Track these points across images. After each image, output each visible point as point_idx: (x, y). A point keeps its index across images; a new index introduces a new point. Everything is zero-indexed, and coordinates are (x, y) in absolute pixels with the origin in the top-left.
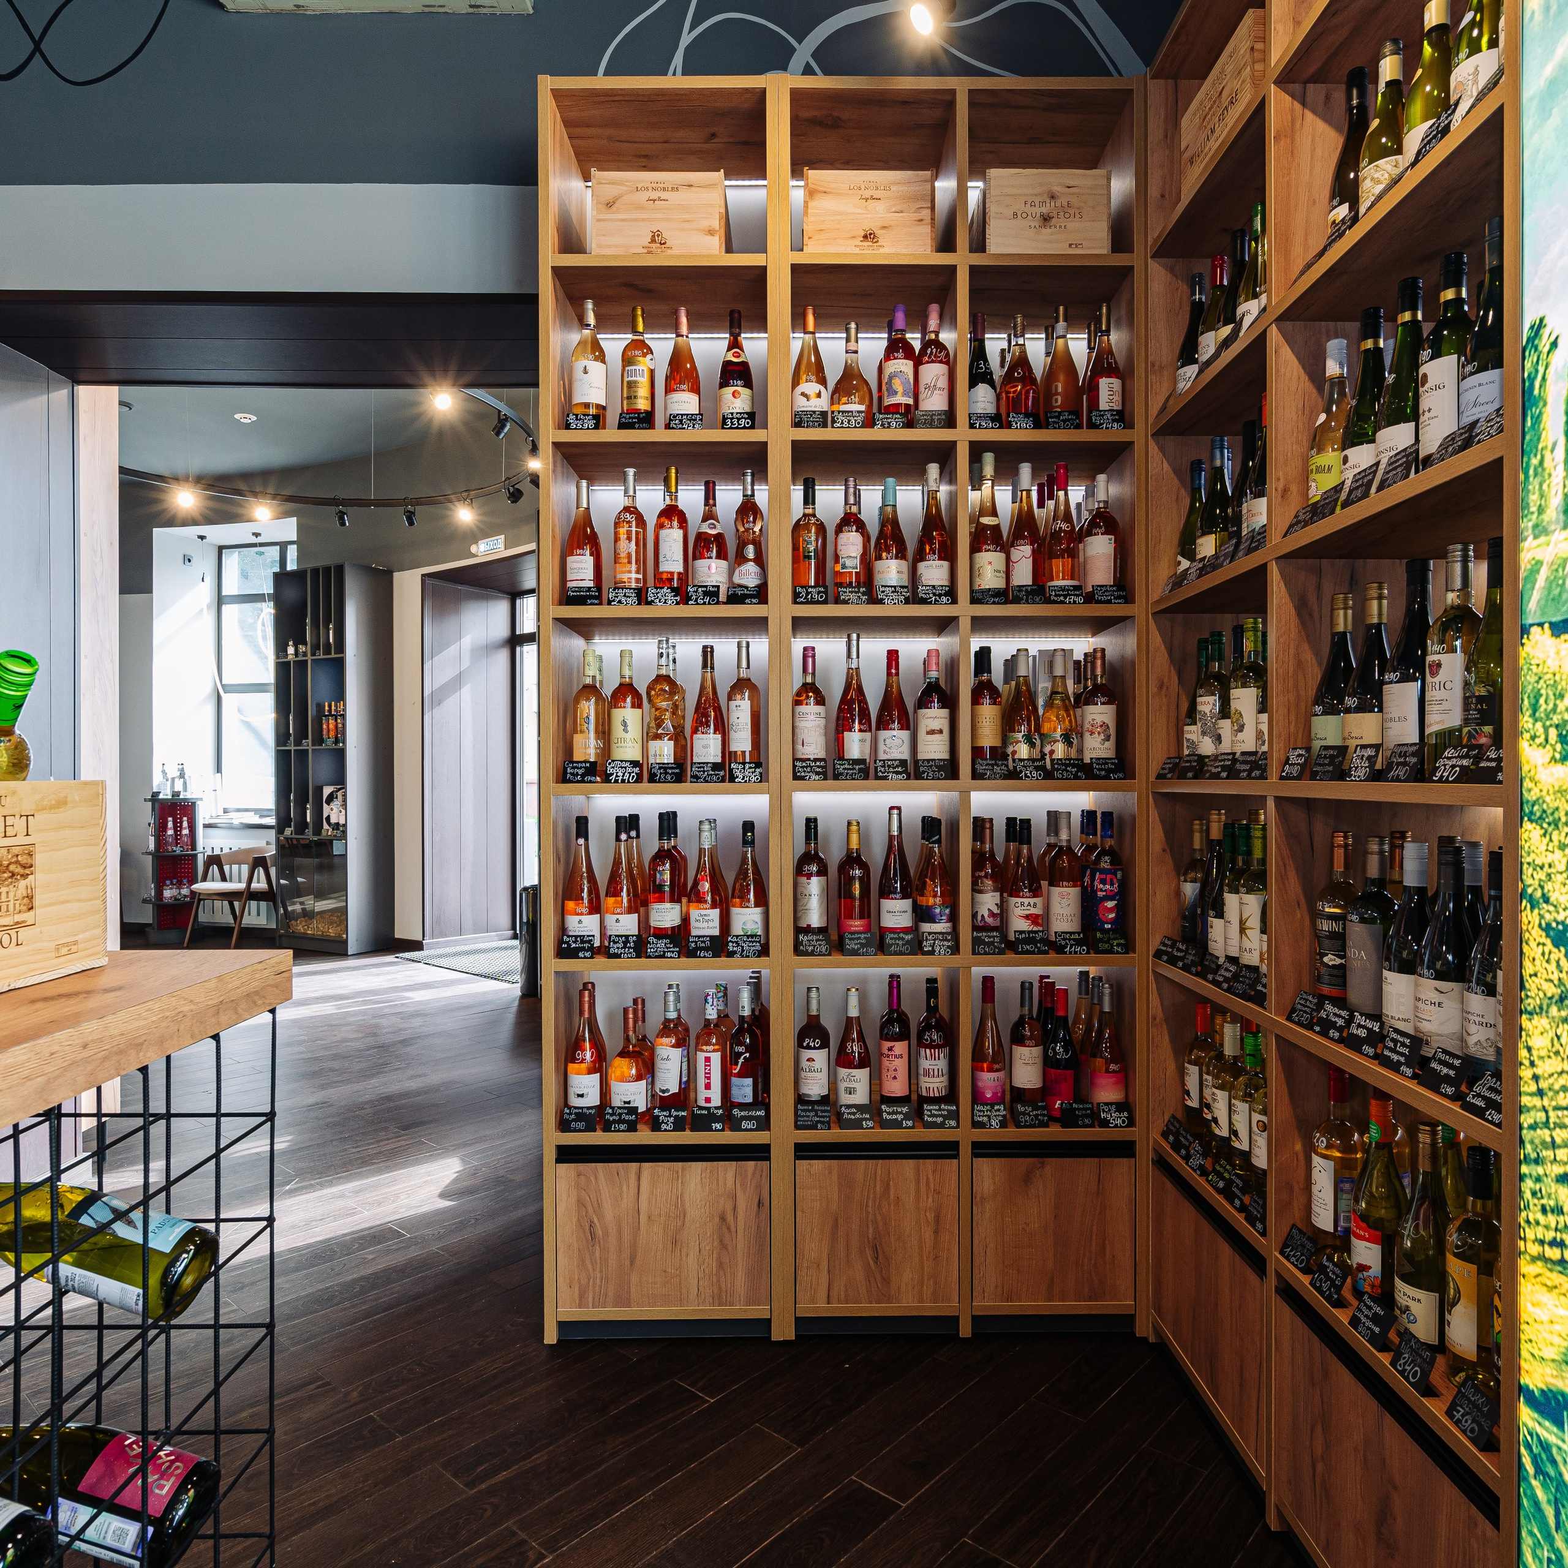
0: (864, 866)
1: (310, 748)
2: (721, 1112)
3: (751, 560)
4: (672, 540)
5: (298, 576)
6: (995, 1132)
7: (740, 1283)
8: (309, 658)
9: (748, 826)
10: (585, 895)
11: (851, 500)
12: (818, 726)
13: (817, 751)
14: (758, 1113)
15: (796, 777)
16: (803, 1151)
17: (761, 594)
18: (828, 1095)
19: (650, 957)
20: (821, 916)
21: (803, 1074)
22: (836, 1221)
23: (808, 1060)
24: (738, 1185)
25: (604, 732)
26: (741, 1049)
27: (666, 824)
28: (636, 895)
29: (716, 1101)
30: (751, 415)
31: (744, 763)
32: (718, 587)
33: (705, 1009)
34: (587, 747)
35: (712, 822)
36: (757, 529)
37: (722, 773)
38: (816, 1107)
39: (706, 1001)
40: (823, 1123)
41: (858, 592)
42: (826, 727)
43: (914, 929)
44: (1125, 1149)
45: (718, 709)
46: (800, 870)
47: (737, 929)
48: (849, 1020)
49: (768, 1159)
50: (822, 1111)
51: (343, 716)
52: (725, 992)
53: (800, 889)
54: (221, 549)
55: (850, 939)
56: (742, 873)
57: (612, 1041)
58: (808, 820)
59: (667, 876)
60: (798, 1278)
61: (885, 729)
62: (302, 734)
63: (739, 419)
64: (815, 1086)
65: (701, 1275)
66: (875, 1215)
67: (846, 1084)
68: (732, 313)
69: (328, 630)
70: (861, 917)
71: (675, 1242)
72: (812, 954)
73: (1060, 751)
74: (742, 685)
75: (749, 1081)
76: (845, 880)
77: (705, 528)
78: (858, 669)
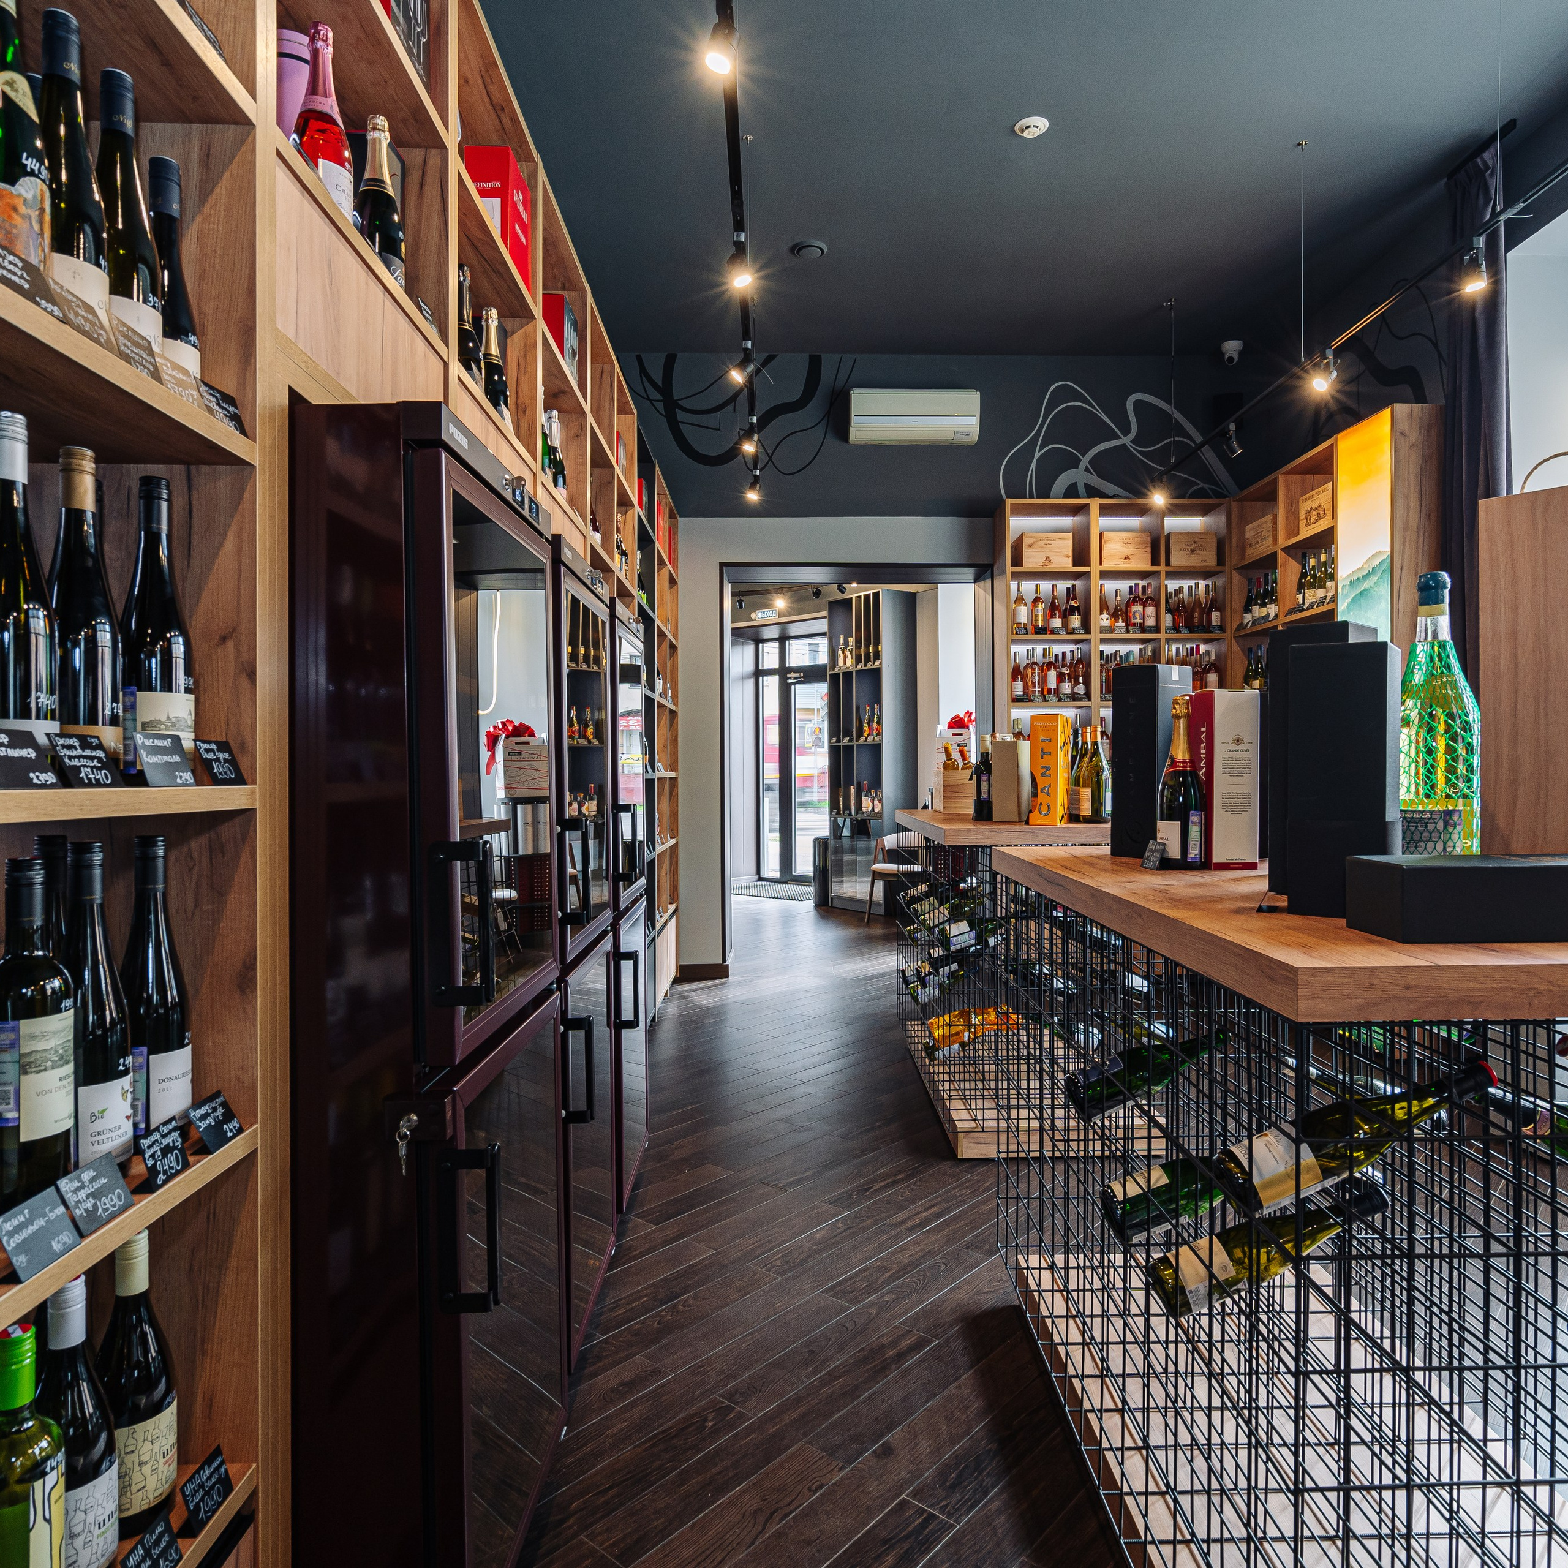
4: (1052, 675)
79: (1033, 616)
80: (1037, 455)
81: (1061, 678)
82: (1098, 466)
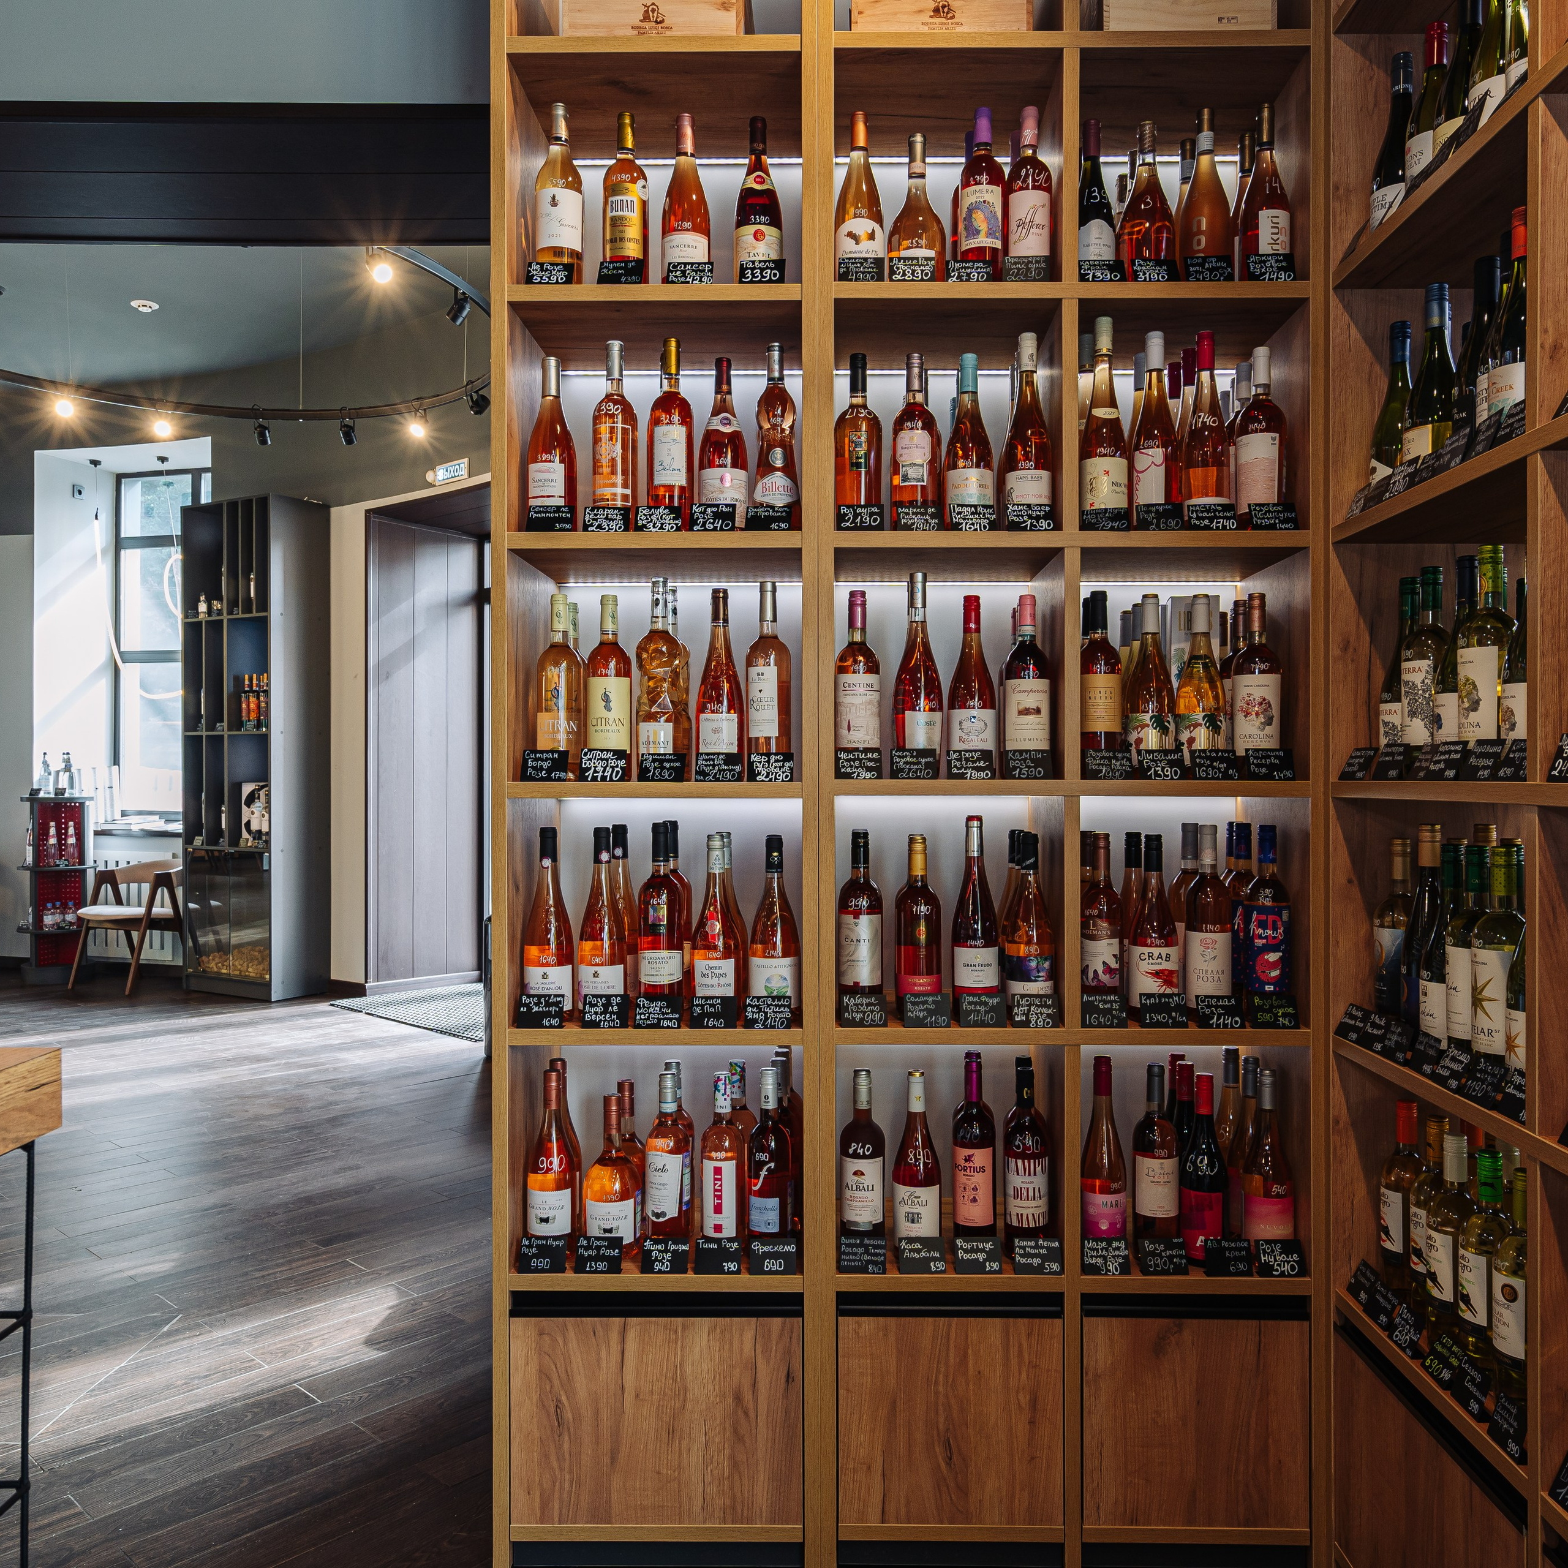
0: (932, 900)
1: (226, 734)
2: (735, 1245)
3: (778, 469)
4: (672, 441)
5: (213, 510)
6: (1112, 1279)
7: (761, 1491)
8: (225, 617)
9: (774, 843)
10: (552, 936)
11: (916, 386)
12: (870, 703)
13: (868, 738)
14: (787, 1248)
15: (839, 775)
16: (849, 1304)
17: (792, 516)
18: (883, 1223)
19: (639, 1026)
20: (872, 971)
21: (848, 1193)
22: (894, 1402)
23: (855, 1173)
24: (759, 1351)
25: (579, 710)
26: (764, 1157)
27: (662, 838)
28: (621, 938)
29: (730, 1230)
30: (780, 264)
31: (768, 755)
32: (734, 506)
33: (715, 1099)
34: (555, 731)
35: (725, 836)
36: (786, 425)
37: (738, 768)
38: (866, 1241)
39: (716, 1088)
40: (875, 1263)
41: (926, 513)
42: (880, 704)
43: (1002, 989)
44: (1296, 1308)
45: (733, 679)
46: (844, 906)
47: (758, 988)
48: (911, 1116)
49: (800, 1314)
50: (875, 1247)
51: (267, 693)
52: (741, 1073)
53: (845, 932)
54: (119, 478)
55: (913, 1003)
56: (766, 908)
57: (588, 1141)
58: (856, 835)
59: (663, 912)
60: (841, 1485)
61: (963, 706)
62: (216, 716)
63: (762, 270)
64: (865, 1211)
65: (708, 1479)
66: (947, 1396)
67: (907, 1209)
68: (753, 121)
69: (249, 580)
70: (929, 973)
71: (671, 1430)
72: (861, 1024)
73: (1203, 738)
74: (765, 647)
75: (774, 1202)
76: (906, 920)
77: (717, 425)
78: (924, 622)
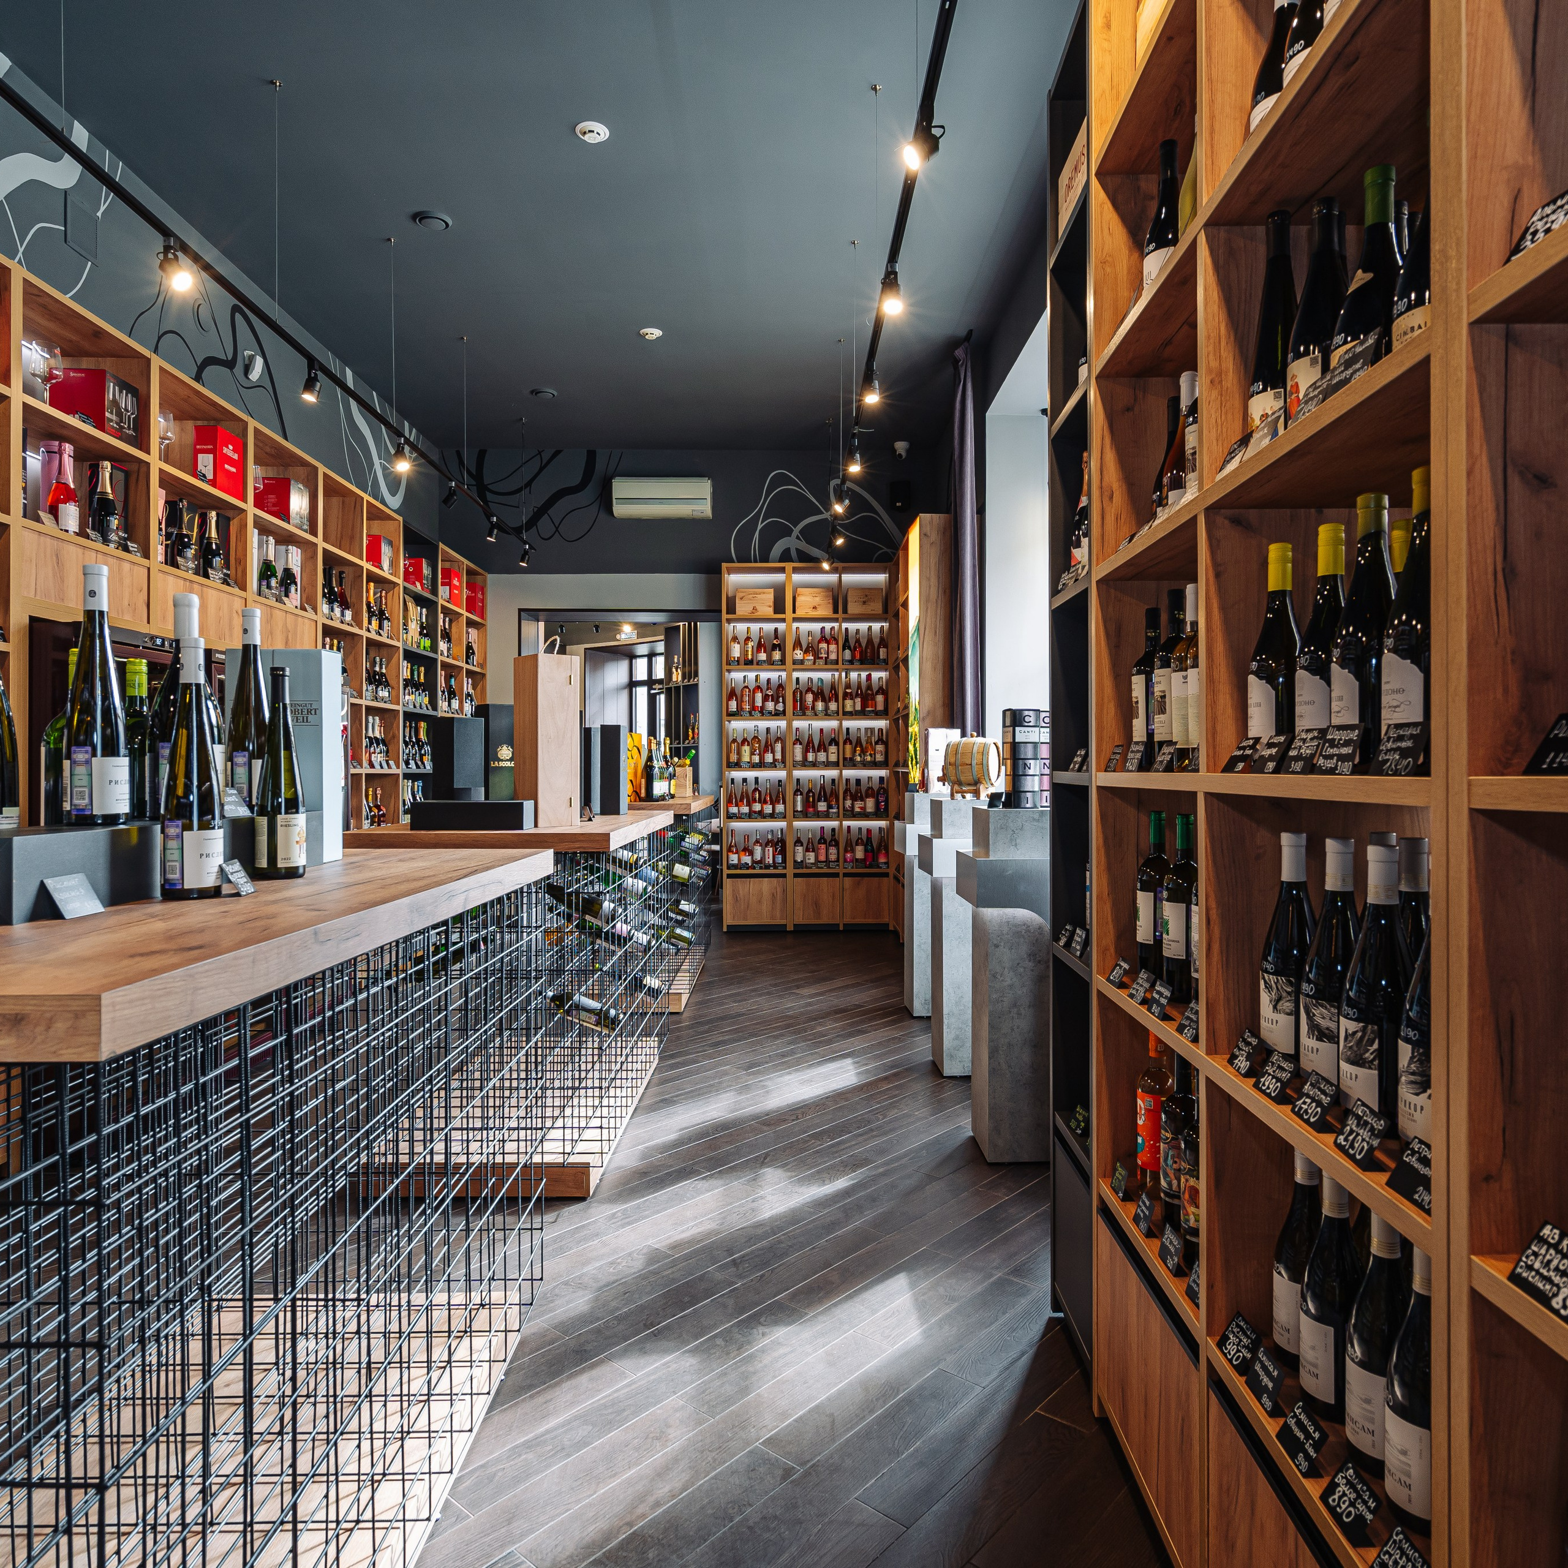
0: (813, 792)
3: (781, 702)
4: (759, 697)
6: (850, 870)
7: (778, 914)
9: (780, 781)
12: (800, 751)
13: (800, 758)
15: (794, 766)
16: (796, 875)
17: (784, 713)
18: (803, 860)
19: (752, 820)
20: (801, 807)
21: (796, 853)
22: (806, 895)
23: (797, 850)
24: (777, 885)
25: (739, 753)
26: (778, 847)
27: (756, 780)
28: (748, 801)
29: (772, 862)
30: (782, 661)
32: (772, 711)
33: (767, 835)
34: (734, 758)
35: (770, 780)
37: (773, 765)
39: (768, 833)
40: (801, 868)
42: (802, 751)
43: (827, 811)
44: (886, 875)
45: (772, 746)
46: (795, 794)
47: (777, 811)
48: (809, 838)
49: (786, 878)
50: (801, 864)
52: (773, 830)
53: (795, 799)
55: (809, 814)
56: (778, 795)
58: (798, 779)
59: (757, 796)
60: (795, 912)
61: (820, 752)
63: (778, 663)
64: (799, 859)
65: (767, 912)
66: (816, 893)
70: (812, 808)
71: (760, 902)
72: (798, 819)
73: (869, 758)
74: (778, 739)
75: (781, 855)
76: (808, 797)
77: (768, 693)
78: (812, 731)
79: (744, 652)
80: (760, 527)
81: (765, 698)
82: (807, 534)
